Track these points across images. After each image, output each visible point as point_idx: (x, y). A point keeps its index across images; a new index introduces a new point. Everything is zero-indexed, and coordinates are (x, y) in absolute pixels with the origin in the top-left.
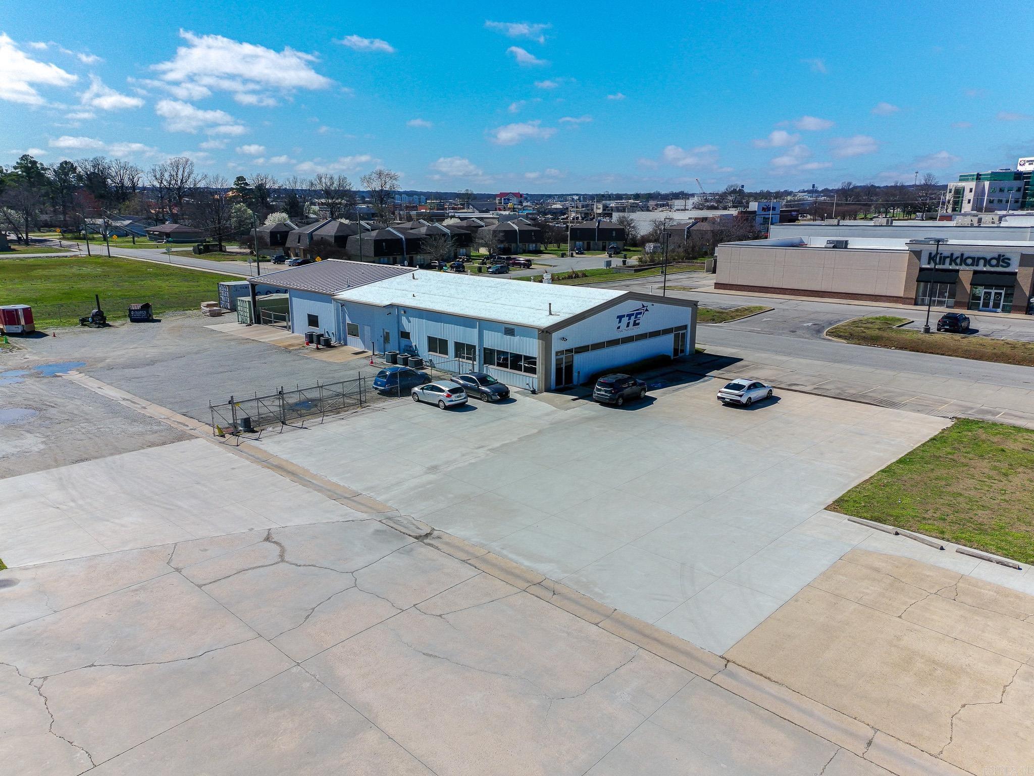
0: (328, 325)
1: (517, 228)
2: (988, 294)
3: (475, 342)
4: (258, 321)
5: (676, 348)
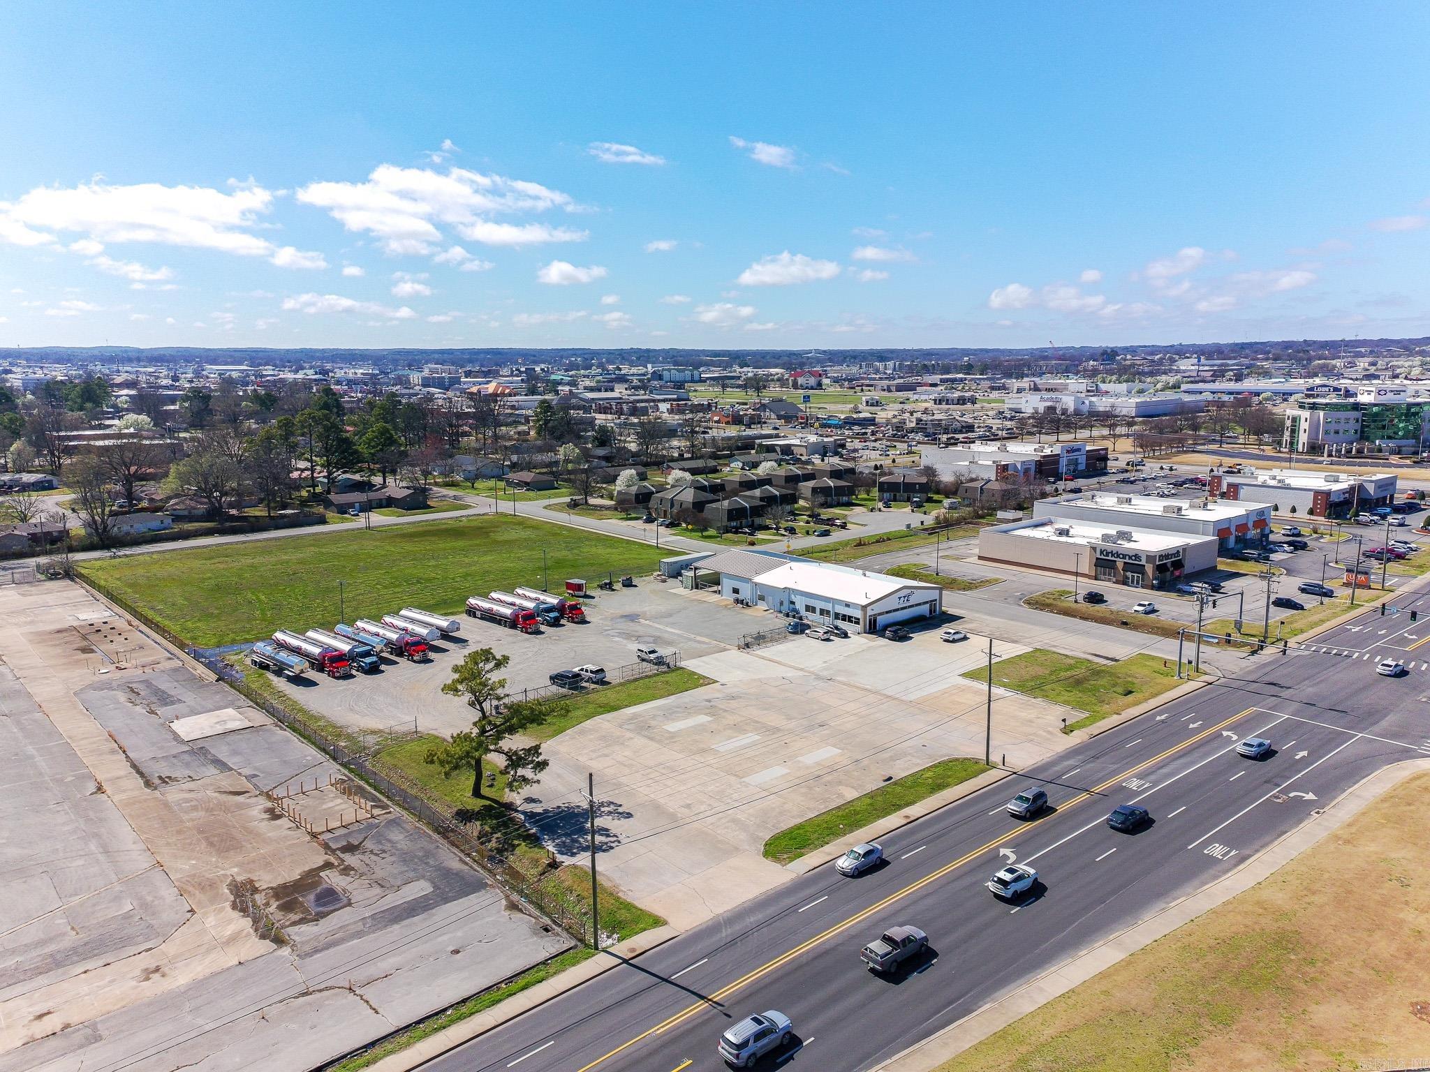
0: (746, 593)
1: (832, 485)
2: (1133, 576)
3: (831, 609)
4: (697, 588)
5: (931, 611)
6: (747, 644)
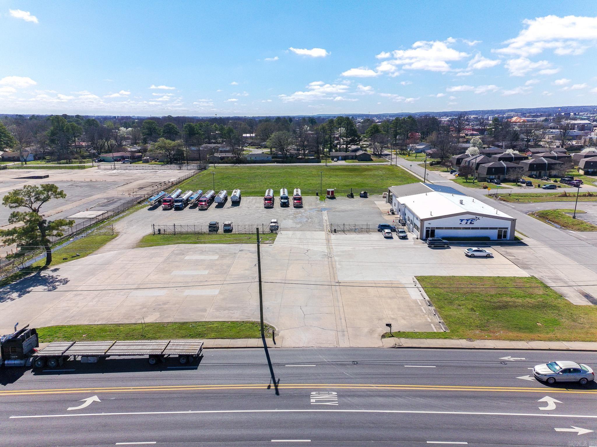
0: (397, 207)
4: (389, 202)
5: (499, 236)
6: (335, 230)
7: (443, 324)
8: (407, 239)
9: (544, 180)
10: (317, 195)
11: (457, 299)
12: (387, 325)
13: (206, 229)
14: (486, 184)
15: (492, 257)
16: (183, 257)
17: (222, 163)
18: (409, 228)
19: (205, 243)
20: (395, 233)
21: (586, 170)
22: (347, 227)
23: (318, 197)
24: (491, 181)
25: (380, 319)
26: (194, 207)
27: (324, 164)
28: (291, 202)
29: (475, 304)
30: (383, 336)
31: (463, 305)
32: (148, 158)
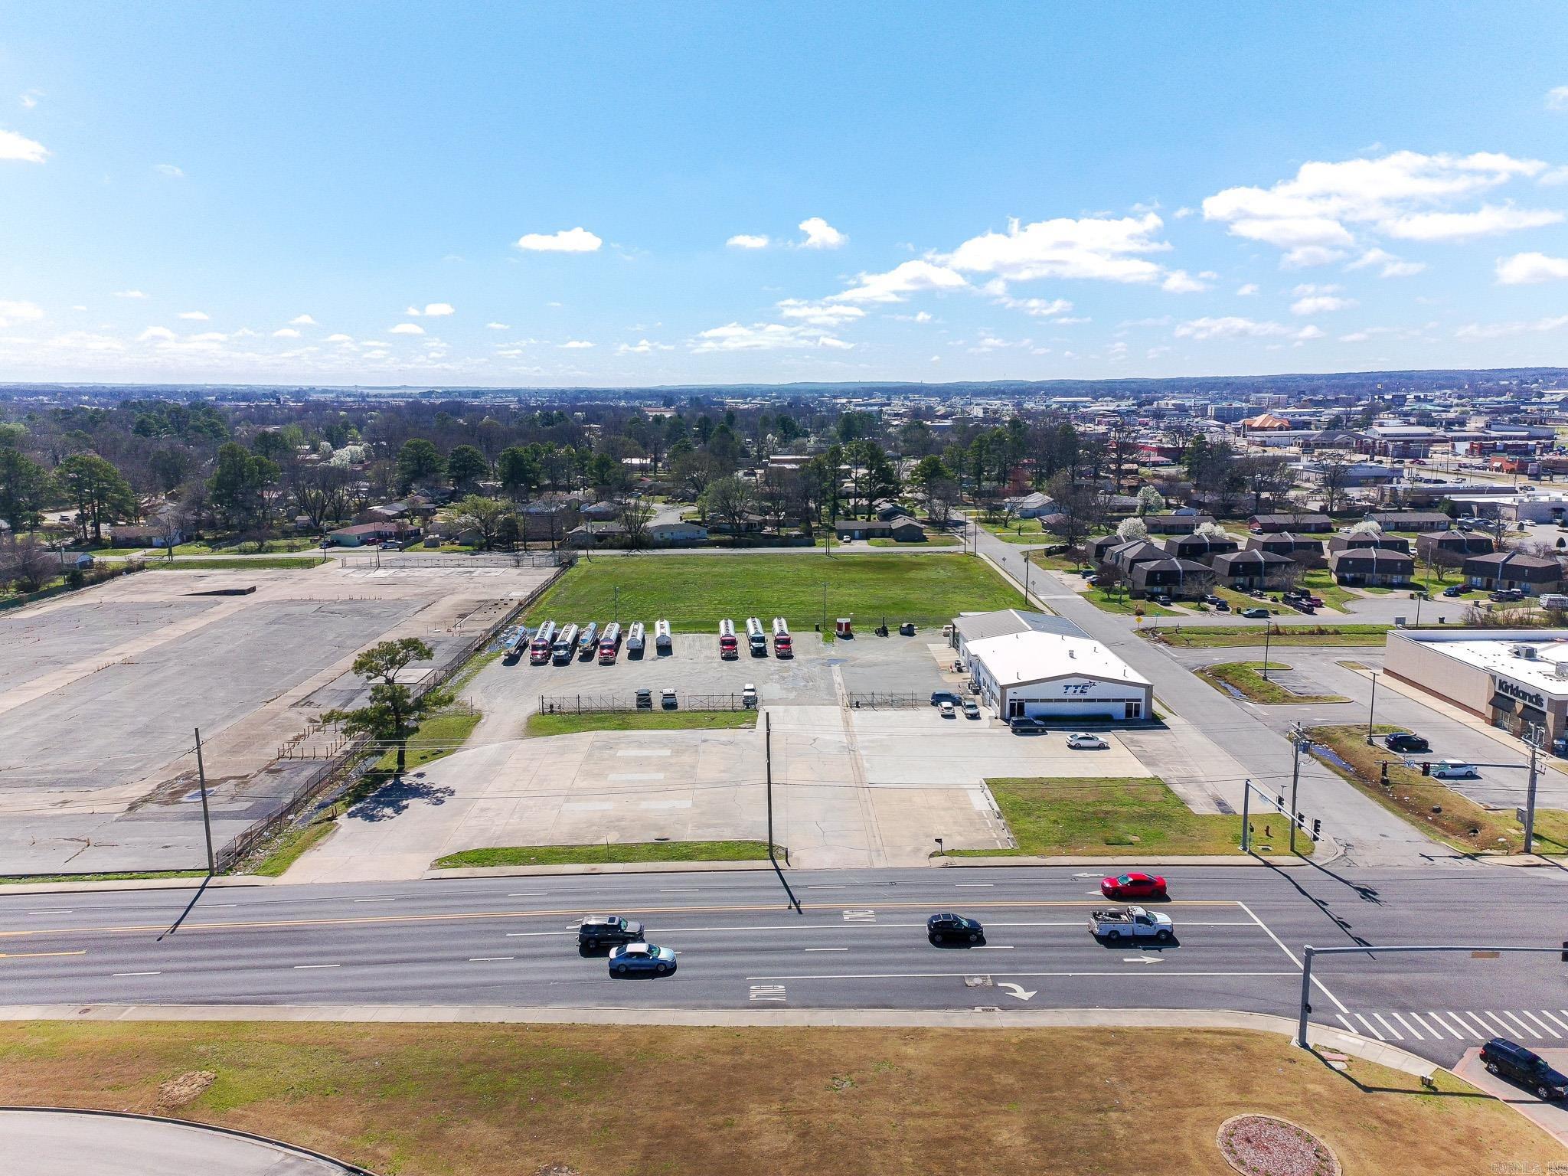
5: (1128, 712)
6: (857, 703)
7: (1012, 839)
8: (979, 718)
9: (1255, 595)
10: (818, 630)
11: (1039, 809)
12: (937, 840)
13: (632, 704)
14: (1141, 604)
15: (1108, 748)
16: (612, 752)
17: (600, 548)
18: (983, 699)
19: (639, 729)
20: (960, 707)
21: (1341, 574)
22: (878, 698)
23: (820, 635)
24: (1153, 598)
25: (928, 836)
26: (587, 656)
27: (823, 550)
28: (771, 648)
29: (1061, 815)
30: (932, 856)
31: (1045, 816)
32: (437, 536)
